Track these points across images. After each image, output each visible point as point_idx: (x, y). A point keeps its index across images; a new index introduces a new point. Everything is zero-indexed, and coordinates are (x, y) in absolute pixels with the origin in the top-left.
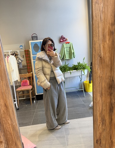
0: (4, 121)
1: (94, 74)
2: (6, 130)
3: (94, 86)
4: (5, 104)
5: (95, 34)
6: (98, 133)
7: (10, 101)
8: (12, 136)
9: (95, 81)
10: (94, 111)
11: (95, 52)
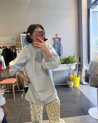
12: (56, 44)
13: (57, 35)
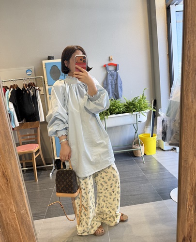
0: (2, 206)
1: (185, 111)
2: (7, 223)
3: (183, 136)
4: (3, 173)
5: (190, 26)
6: (187, 225)
7: (14, 166)
8: (19, 234)
9: (186, 125)
10: (182, 183)
11: (189, 66)
12: (110, 76)
13: (110, 59)
